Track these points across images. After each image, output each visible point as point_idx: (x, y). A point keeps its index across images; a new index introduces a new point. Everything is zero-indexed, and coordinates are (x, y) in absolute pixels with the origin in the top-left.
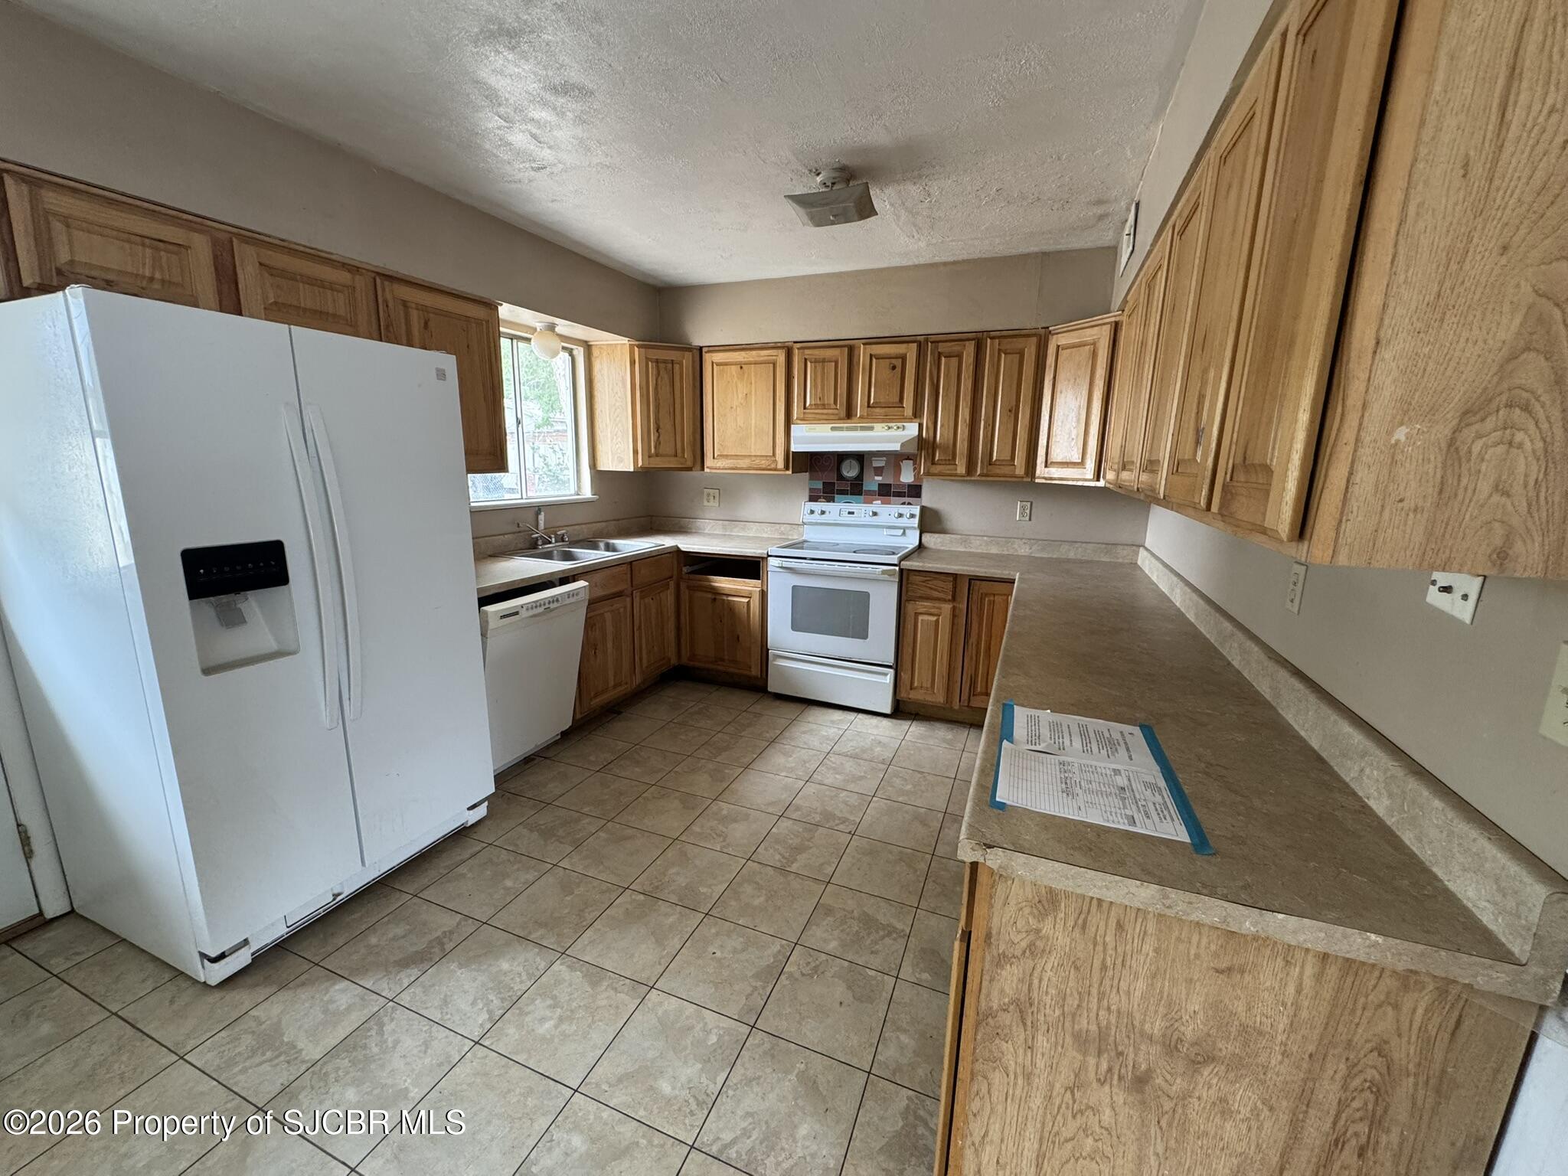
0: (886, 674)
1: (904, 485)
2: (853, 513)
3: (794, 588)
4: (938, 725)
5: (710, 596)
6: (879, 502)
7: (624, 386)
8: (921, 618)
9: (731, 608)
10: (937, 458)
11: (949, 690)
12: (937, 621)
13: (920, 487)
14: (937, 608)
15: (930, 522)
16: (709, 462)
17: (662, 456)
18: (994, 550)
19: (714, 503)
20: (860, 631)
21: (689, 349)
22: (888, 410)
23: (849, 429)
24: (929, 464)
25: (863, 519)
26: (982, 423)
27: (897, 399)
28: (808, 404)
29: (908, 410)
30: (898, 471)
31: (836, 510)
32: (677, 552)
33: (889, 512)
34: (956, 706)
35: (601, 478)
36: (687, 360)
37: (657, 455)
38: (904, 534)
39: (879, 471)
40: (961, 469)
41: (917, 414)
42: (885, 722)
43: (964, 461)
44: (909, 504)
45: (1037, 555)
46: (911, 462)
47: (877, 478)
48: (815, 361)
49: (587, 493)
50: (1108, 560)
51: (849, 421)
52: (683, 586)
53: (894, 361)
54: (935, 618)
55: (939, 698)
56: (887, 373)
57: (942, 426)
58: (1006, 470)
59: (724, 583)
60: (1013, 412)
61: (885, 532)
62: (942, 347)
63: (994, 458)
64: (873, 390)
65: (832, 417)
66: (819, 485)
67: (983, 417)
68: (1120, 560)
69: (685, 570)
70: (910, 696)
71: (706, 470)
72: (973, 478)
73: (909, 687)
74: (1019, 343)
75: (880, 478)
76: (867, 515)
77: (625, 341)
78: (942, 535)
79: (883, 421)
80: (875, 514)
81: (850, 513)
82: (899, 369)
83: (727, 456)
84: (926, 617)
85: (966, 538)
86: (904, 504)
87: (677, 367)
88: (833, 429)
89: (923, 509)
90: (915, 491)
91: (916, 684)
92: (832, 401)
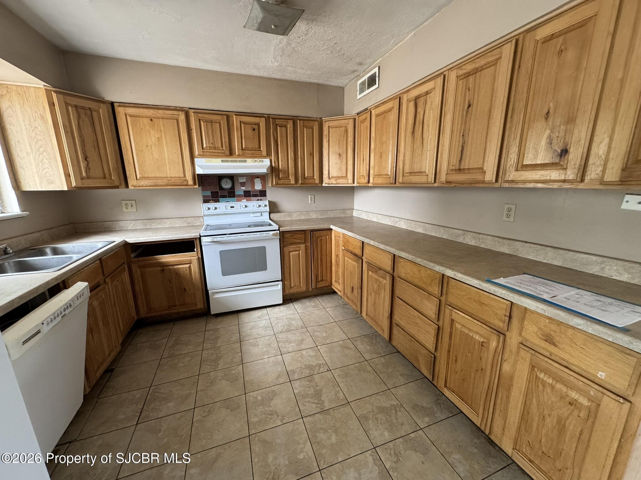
0: (278, 285)
1: (257, 191)
2: (233, 207)
3: (221, 252)
4: (304, 301)
5: (159, 269)
6: (245, 200)
8: (291, 254)
9: (177, 274)
10: (281, 176)
11: (307, 284)
12: (299, 253)
13: (265, 191)
14: (298, 247)
15: (274, 208)
16: (132, 182)
17: (93, 178)
18: (303, 217)
19: (132, 210)
20: (263, 266)
21: (103, 102)
22: (255, 153)
23: (232, 161)
24: (277, 179)
25: (241, 210)
26: (299, 160)
27: (257, 146)
28: (205, 146)
29: (264, 153)
30: (253, 184)
31: (223, 206)
32: (126, 245)
33: (253, 204)
34: (310, 290)
35: (27, 197)
36: (103, 111)
37: (88, 178)
38: (261, 215)
39: (243, 184)
40: (293, 182)
41: (269, 154)
42: (282, 308)
43: (293, 177)
44: (261, 200)
45: (320, 217)
46: (259, 179)
47: (242, 188)
48: (206, 121)
49: (17, 211)
50: (344, 216)
51: (231, 157)
52: (134, 267)
53: (254, 126)
54: (297, 252)
55: (304, 288)
56: (250, 132)
57: (282, 160)
58: (312, 181)
59: (168, 258)
60: (312, 154)
61: (252, 215)
62: (278, 122)
63: (306, 176)
64: (243, 141)
65: (223, 155)
66: (209, 193)
67: (299, 156)
68: (348, 216)
69: (133, 255)
70: (291, 292)
71: (130, 187)
72: (297, 185)
73: (289, 288)
74: (311, 124)
75: (244, 188)
76: (242, 208)
77: (41, 84)
78: (279, 214)
79: (251, 157)
80: (246, 206)
81: (231, 207)
82: (257, 131)
83: (148, 178)
84: (294, 253)
85: (290, 214)
86: (258, 200)
87: (95, 114)
88: (222, 161)
89: (269, 201)
90: (263, 194)
91: (292, 285)
92: (220, 146)
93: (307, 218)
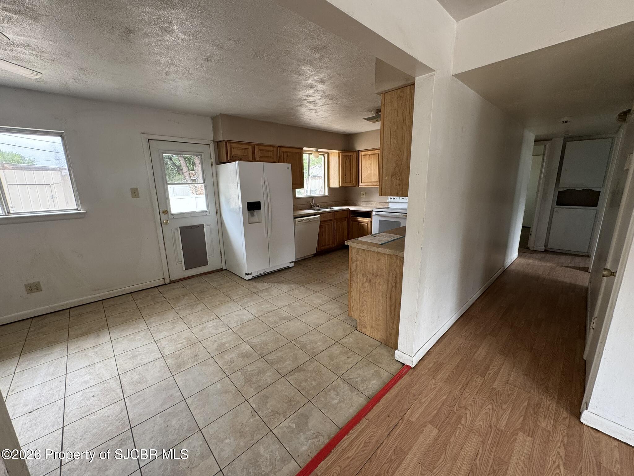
5: (357, 223)
7: (337, 164)
9: (362, 226)
16: (360, 184)
17: (347, 183)
19: (364, 196)
21: (356, 151)
31: (398, 198)
32: (349, 210)
35: (331, 190)
36: (354, 155)
37: (345, 183)
49: (327, 194)
52: (350, 220)
59: (361, 219)
69: (351, 215)
71: (360, 186)
77: (337, 151)
83: (365, 182)
87: (351, 157)
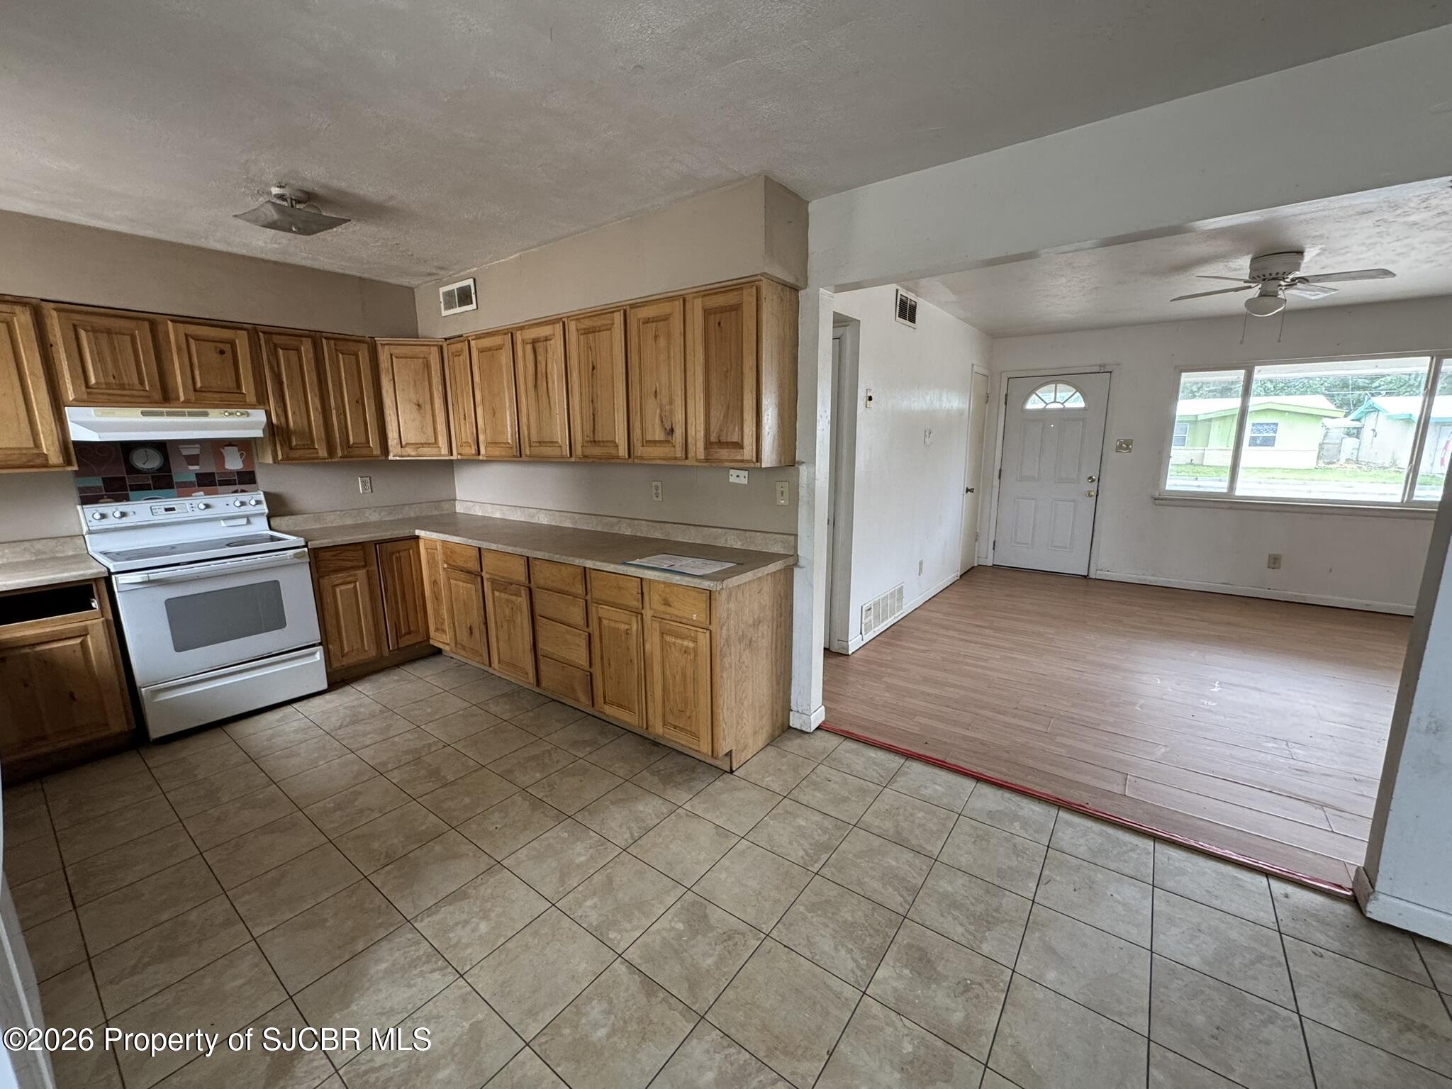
0: (314, 653)
1: (231, 472)
2: (173, 509)
3: (169, 603)
4: (374, 677)
6: (202, 493)
8: (338, 590)
9: (45, 662)
10: (294, 444)
11: (378, 644)
12: (355, 587)
13: (253, 473)
14: (350, 576)
15: (278, 507)
18: (349, 521)
20: (277, 621)
22: (230, 398)
23: (169, 414)
24: (286, 448)
25: (191, 513)
26: (334, 412)
27: (232, 385)
28: (93, 380)
29: (251, 398)
30: (220, 459)
31: (141, 509)
33: (226, 502)
34: (386, 653)
38: (249, 522)
39: (193, 460)
40: (323, 453)
41: (261, 401)
42: (327, 697)
43: (324, 445)
44: (243, 491)
45: (386, 519)
46: (236, 448)
47: (191, 468)
48: (94, 330)
50: (438, 513)
51: (167, 405)
53: (221, 346)
54: (351, 586)
55: (371, 652)
56: (213, 357)
57: (294, 413)
58: (365, 451)
59: (19, 630)
60: (360, 402)
61: (223, 524)
62: (276, 339)
63: (351, 442)
64: (197, 373)
65: (144, 400)
66: (97, 482)
67: (333, 405)
68: (445, 512)
70: (344, 663)
72: (334, 460)
73: (340, 654)
74: (352, 346)
75: (196, 467)
76: (197, 510)
78: (293, 517)
79: (217, 407)
80: (207, 506)
81: (167, 510)
82: (229, 354)
84: (343, 587)
85: (318, 516)
86: (236, 492)
88: (144, 414)
89: (266, 494)
90: (246, 479)
91: (346, 650)
92: (136, 381)
93: (360, 522)
